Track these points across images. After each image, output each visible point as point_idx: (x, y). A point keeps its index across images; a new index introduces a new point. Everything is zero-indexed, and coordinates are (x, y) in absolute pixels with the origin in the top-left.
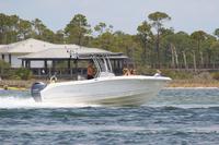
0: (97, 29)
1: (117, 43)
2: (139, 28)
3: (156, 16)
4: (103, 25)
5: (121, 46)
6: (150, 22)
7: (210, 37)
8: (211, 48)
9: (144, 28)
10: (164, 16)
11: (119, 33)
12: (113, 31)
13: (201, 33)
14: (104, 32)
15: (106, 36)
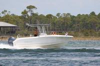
0: (3, 13)
1: (12, 20)
2: (22, 13)
3: (30, 7)
4: (6, 11)
5: (14, 21)
6: (28, 10)
7: (54, 17)
8: (55, 22)
9: (25, 13)
10: (34, 7)
11: (13, 15)
12: (10, 14)
13: (50, 15)
14: (6, 14)
15: (7, 16)
